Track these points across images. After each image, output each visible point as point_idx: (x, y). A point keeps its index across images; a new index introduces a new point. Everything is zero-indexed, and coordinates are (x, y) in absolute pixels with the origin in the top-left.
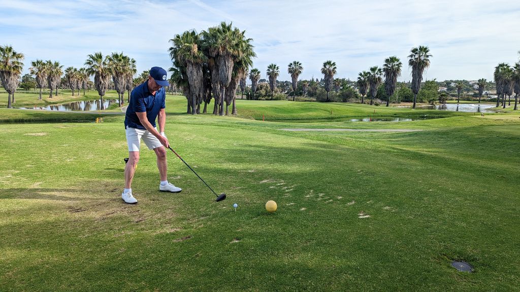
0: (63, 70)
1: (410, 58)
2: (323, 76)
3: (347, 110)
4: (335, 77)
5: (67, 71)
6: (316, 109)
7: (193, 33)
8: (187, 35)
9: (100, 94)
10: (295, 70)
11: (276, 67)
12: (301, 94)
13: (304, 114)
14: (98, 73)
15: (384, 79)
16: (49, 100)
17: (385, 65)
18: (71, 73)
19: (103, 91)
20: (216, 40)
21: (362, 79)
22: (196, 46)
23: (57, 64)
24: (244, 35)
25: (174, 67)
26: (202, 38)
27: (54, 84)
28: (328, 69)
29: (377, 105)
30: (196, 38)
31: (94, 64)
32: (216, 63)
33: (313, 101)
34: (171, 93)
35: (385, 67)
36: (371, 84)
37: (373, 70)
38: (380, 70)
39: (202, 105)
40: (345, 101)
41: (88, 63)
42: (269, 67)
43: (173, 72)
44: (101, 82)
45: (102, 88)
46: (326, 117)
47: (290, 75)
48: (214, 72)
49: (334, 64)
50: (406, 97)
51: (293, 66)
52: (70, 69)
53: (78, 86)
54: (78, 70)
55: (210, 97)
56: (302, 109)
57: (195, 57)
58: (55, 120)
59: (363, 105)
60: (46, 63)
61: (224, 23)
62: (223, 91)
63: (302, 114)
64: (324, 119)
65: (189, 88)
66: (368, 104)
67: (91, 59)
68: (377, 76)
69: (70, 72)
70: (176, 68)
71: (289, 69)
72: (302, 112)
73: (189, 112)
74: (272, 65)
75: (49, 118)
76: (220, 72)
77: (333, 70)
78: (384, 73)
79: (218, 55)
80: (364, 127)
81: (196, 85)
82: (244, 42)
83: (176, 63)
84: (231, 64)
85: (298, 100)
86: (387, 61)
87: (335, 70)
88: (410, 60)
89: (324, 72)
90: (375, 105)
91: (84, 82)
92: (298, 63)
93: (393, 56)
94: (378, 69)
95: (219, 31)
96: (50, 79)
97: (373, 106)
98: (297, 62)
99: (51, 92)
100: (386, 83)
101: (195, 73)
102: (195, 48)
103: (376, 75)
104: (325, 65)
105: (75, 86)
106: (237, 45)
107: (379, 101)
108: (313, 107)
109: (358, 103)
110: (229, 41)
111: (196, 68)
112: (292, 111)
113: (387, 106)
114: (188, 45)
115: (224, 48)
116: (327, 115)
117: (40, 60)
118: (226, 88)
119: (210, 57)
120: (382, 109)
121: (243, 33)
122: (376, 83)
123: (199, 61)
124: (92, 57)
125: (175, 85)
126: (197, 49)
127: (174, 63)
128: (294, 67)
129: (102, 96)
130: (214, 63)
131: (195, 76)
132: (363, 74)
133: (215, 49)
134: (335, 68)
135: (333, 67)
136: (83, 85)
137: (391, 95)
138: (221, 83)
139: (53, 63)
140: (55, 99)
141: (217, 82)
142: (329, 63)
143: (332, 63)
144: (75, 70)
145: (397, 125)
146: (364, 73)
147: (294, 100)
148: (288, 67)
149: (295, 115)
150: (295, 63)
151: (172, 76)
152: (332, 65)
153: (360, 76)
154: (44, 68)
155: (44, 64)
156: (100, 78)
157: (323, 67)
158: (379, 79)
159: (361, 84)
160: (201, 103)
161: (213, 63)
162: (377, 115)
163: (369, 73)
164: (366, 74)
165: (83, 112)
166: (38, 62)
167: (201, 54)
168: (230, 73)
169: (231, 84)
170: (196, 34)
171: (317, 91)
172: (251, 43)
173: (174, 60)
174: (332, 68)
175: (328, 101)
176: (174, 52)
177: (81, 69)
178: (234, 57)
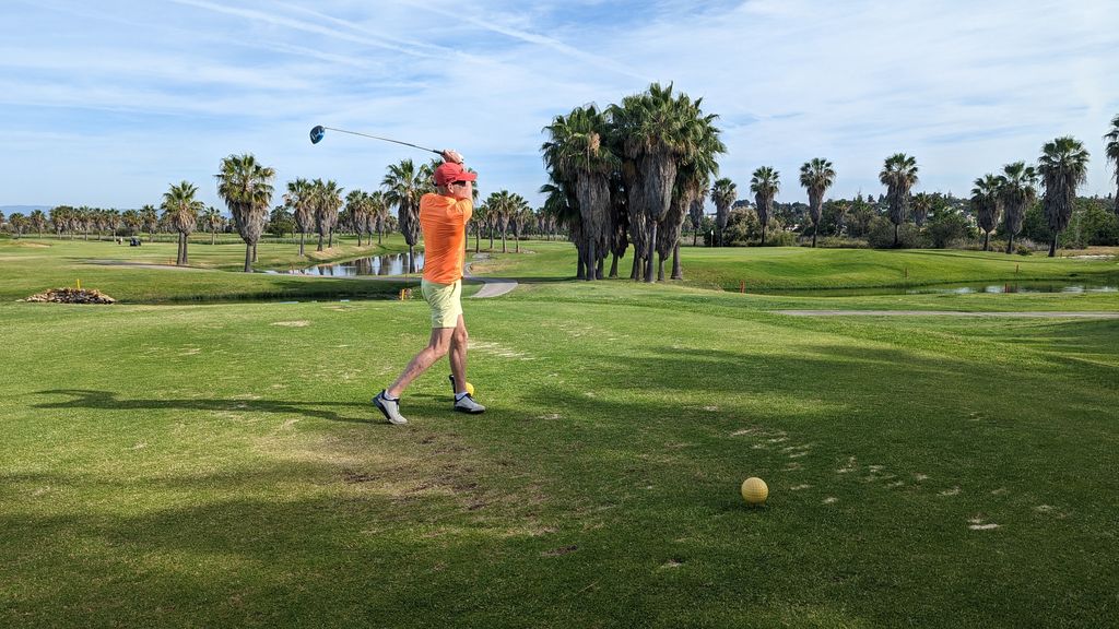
0: (342, 196)
1: (1109, 140)
2: (884, 190)
3: (946, 267)
4: (914, 190)
5: (349, 199)
6: (869, 266)
7: (592, 111)
8: (579, 116)
9: (409, 242)
10: (816, 177)
11: (772, 173)
12: (831, 231)
13: (839, 277)
14: (405, 200)
15: (1040, 191)
16: (317, 255)
17: (1044, 158)
18: (358, 202)
19: (414, 235)
20: (640, 123)
21: (984, 192)
22: (597, 137)
23: (332, 186)
24: (699, 108)
25: (552, 184)
26: (609, 119)
27: (327, 224)
28: (898, 174)
29: (1023, 253)
30: (598, 120)
31: (398, 182)
32: (638, 172)
33: (862, 247)
34: (545, 237)
35: (1044, 163)
36: (1006, 204)
37: (1012, 170)
38: (1030, 170)
39: (608, 261)
40: (940, 245)
41: (387, 182)
42: (755, 174)
43: (550, 193)
44: (410, 219)
45: (412, 229)
46: (893, 283)
47: (805, 189)
48: (633, 190)
49: (911, 161)
50: (1100, 234)
51: (812, 169)
52: (354, 194)
53: (368, 228)
54: (369, 195)
55: (625, 243)
56: (834, 266)
57: (594, 161)
58: (327, 293)
59: (987, 253)
60: (313, 184)
61: (656, 85)
62: (653, 229)
63: (834, 277)
64: (888, 287)
65: (581, 225)
66: (1001, 251)
67: (394, 174)
68: (1023, 186)
69: (354, 201)
70: (556, 186)
71: (803, 176)
72: (835, 273)
73: (580, 276)
74: (764, 169)
75: (317, 290)
76: (646, 189)
77: (909, 175)
78: (1040, 178)
79: (643, 154)
80: (991, 307)
81: (596, 219)
82: (700, 122)
83: (556, 176)
84: (670, 172)
85: (823, 245)
86: (1049, 148)
87: (916, 174)
88: (1111, 145)
89: (886, 179)
90: (1019, 253)
91: (379, 219)
92: (823, 162)
93: (1064, 136)
94: (1025, 167)
95: (645, 102)
96: (319, 216)
97: (1014, 256)
98: (820, 160)
99: (321, 240)
100: (1048, 200)
101: (594, 194)
102: (595, 142)
103: (1021, 183)
104: (889, 163)
105: (363, 228)
106: (684, 130)
107: (1028, 244)
108: (861, 261)
109: (975, 249)
110: (668, 123)
111: (596, 182)
112: (809, 270)
113: (1052, 255)
114: (580, 135)
115: (656, 138)
116: (896, 278)
117: (301, 178)
118: (660, 224)
119: (625, 159)
120: (1038, 262)
121: (698, 103)
122: (1020, 201)
123: (602, 168)
124: (395, 170)
125: (553, 219)
126: (598, 143)
127: (551, 175)
128: (815, 173)
129: (411, 245)
130: (633, 172)
131: (594, 200)
132: (985, 181)
133: (637, 141)
134: (915, 169)
135: (909, 168)
136: (378, 224)
137: (1060, 229)
138: (649, 213)
139: (325, 183)
140: (327, 252)
141: (639, 211)
142: (899, 159)
143: (906, 159)
144: (365, 195)
145: (1077, 303)
146: (990, 178)
147: (814, 246)
148: (801, 173)
149: (817, 279)
150: (816, 162)
151: (547, 203)
152: (906, 163)
153: (978, 187)
154: (309, 194)
155: (309, 186)
156: (410, 209)
157: (885, 169)
158: (1029, 191)
159: (980, 204)
160: (605, 256)
161: (631, 172)
162: (1023, 277)
163: (1002, 178)
164: (992, 181)
165: (376, 277)
166: (299, 183)
167: (608, 154)
168: (669, 189)
169: (669, 213)
170: (597, 113)
171: (871, 224)
172: (713, 124)
173: (551, 169)
174: (906, 171)
175: (897, 245)
176: (552, 152)
177: (375, 194)
178: (677, 156)
